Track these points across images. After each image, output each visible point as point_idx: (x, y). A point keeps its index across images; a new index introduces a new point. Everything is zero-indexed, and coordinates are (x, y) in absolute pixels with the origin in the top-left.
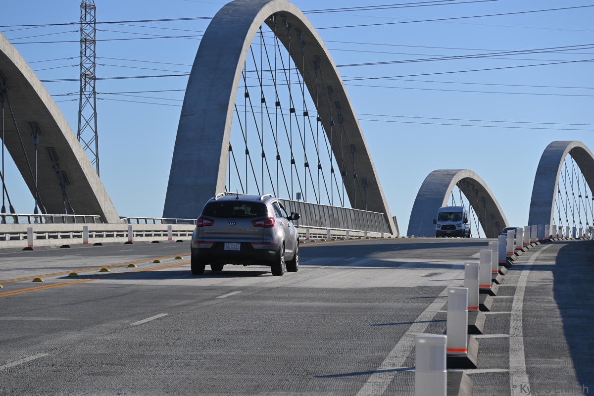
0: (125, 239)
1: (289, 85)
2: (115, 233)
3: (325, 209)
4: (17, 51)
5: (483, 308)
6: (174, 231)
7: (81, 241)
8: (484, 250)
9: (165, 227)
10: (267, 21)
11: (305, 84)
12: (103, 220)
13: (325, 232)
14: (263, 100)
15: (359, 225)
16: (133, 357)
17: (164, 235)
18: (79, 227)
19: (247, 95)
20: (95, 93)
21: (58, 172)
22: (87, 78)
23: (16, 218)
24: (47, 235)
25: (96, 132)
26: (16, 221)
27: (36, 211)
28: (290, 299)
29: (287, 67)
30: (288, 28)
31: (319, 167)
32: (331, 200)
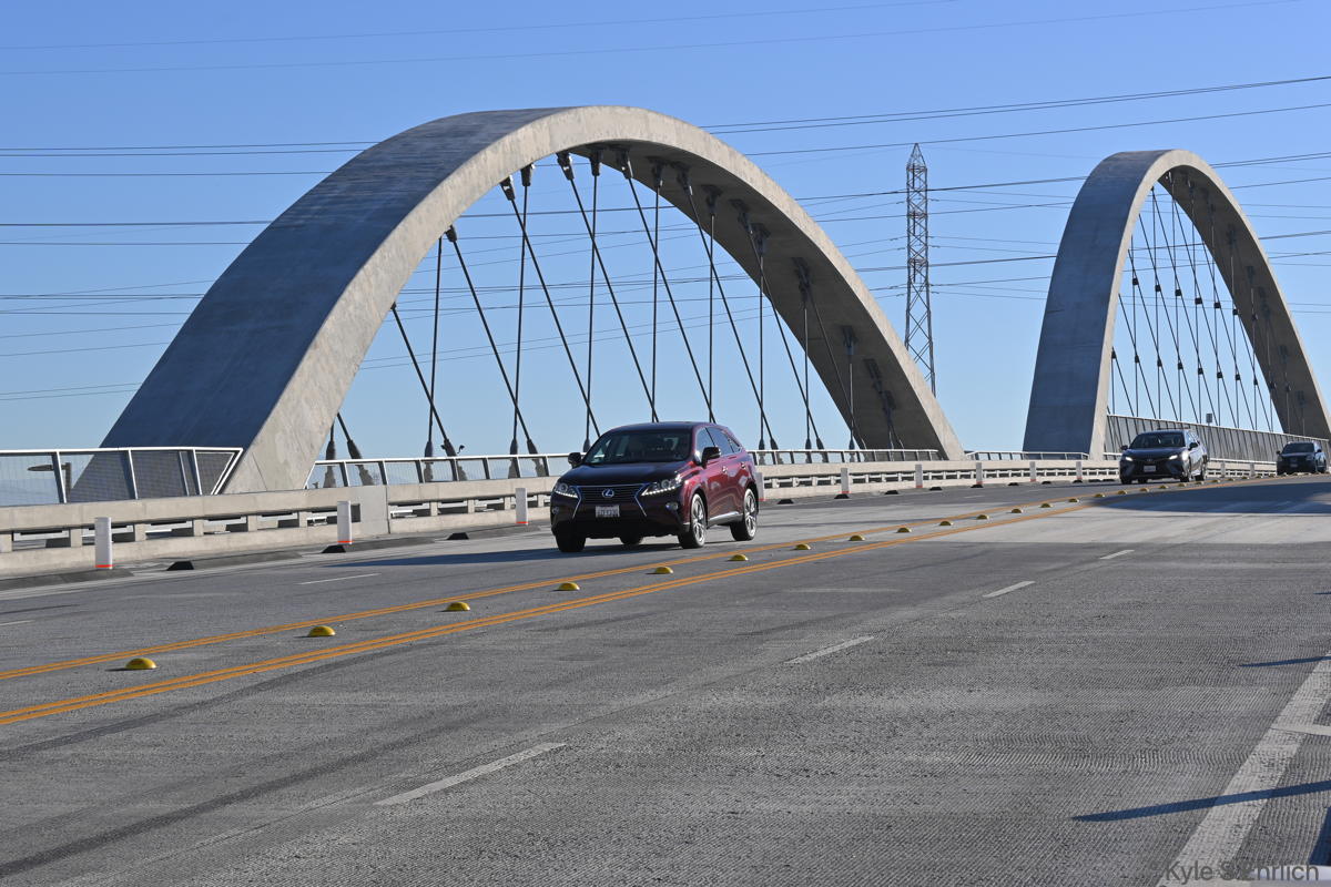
0: (973, 482)
1: (1193, 266)
2: (959, 474)
3: (1247, 436)
4: (823, 233)
6: (1038, 469)
7: (912, 484)
9: (1026, 463)
10: (1162, 180)
12: (942, 456)
13: (1247, 467)
14: (1158, 288)
16: (987, 640)
17: (1026, 475)
18: (910, 465)
19: (1135, 282)
20: (927, 285)
21: (880, 393)
22: (916, 264)
23: (825, 455)
24: (867, 477)
25: (930, 338)
26: (826, 460)
27: (852, 446)
28: (1200, 559)
29: (1190, 242)
30: (1190, 188)
31: (1238, 377)
32: (1254, 423)
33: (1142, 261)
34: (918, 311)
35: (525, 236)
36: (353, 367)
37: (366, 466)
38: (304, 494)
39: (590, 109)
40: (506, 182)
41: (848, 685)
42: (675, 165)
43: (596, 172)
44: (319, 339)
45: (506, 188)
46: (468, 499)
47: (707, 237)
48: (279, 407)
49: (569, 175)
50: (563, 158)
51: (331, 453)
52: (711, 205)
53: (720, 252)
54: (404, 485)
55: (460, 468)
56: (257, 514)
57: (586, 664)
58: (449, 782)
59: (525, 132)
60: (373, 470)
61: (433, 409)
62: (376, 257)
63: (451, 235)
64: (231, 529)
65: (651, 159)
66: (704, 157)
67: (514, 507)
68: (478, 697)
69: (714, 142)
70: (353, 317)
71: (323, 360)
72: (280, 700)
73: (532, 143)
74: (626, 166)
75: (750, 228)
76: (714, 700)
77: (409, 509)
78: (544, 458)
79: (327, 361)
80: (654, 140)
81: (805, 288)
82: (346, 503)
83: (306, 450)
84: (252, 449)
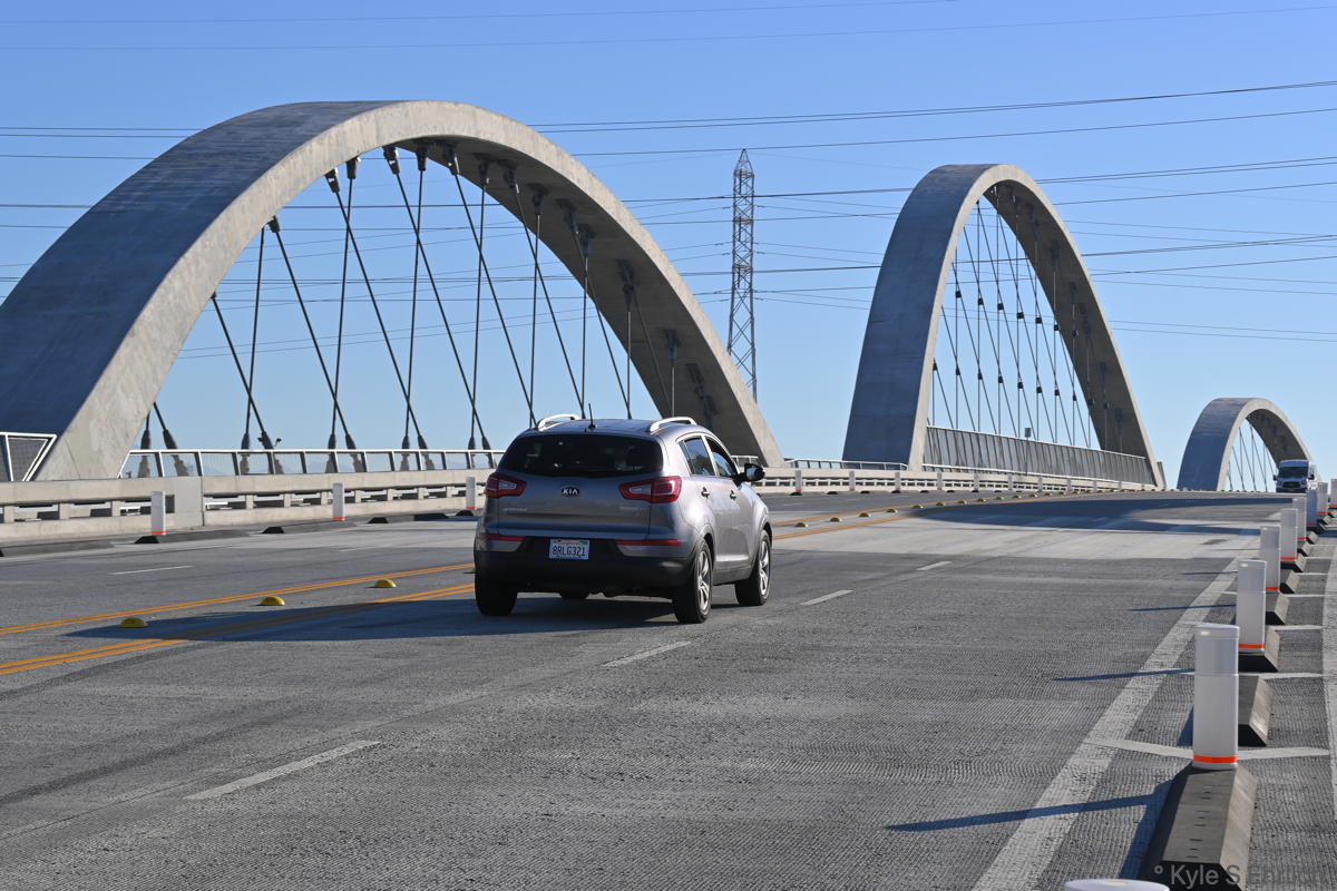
0: (792, 489)
1: (1016, 280)
2: (778, 481)
3: (1065, 451)
4: (648, 235)
5: (1285, 589)
6: (857, 479)
8: (1286, 509)
9: (846, 473)
10: (987, 194)
11: (1038, 281)
13: (1064, 482)
14: (980, 302)
15: (1111, 472)
16: (804, 648)
17: (845, 484)
19: (958, 294)
20: (751, 291)
21: (702, 398)
22: (740, 270)
25: (753, 344)
28: (1017, 572)
29: (1013, 256)
30: (1015, 203)
31: (1057, 393)
32: (1072, 439)
33: (966, 274)
34: (742, 316)
35: (349, 230)
36: (171, 356)
37: (181, 457)
38: (118, 483)
39: (418, 104)
40: (331, 174)
41: (664, 690)
42: (501, 162)
43: (422, 168)
44: (137, 327)
45: (331, 180)
46: (284, 493)
47: (533, 236)
48: (94, 396)
49: (395, 169)
50: (389, 151)
51: (146, 443)
52: (537, 204)
53: (544, 251)
54: (220, 476)
55: (277, 462)
56: (69, 502)
57: (402, 662)
58: (261, 777)
59: (351, 125)
60: (189, 461)
61: (251, 401)
62: (198, 246)
63: (274, 226)
64: (43, 516)
65: (478, 155)
66: (532, 155)
67: (330, 502)
68: (292, 692)
69: (543, 141)
70: (172, 305)
71: (140, 348)
72: (89, 691)
73: (358, 135)
74: (453, 162)
75: (576, 228)
76: (529, 701)
77: (225, 502)
78: (362, 454)
79: (145, 349)
80: (482, 137)
81: (629, 291)
82: (161, 493)
83: (121, 438)
84: (66, 436)
